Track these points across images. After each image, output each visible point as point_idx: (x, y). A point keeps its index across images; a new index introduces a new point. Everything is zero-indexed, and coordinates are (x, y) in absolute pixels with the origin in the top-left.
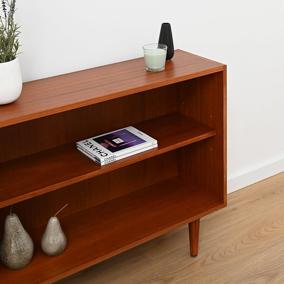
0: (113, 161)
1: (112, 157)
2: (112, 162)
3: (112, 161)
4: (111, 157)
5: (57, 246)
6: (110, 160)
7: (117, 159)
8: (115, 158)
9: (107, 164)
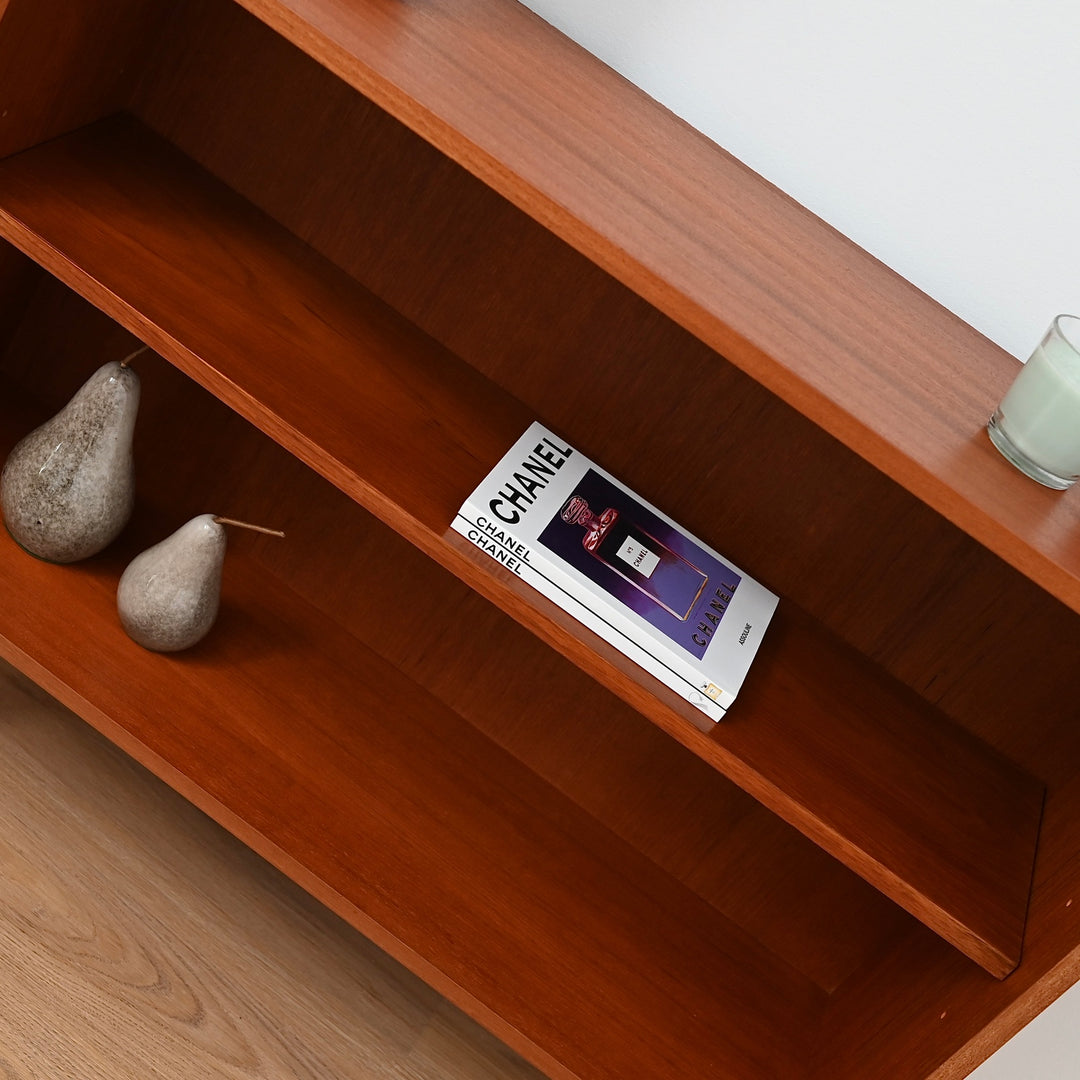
0: (504, 563)
1: (512, 547)
2: (499, 559)
3: (503, 559)
4: (510, 539)
5: (144, 605)
6: (498, 549)
7: (525, 574)
8: (518, 561)
9: (475, 542)
